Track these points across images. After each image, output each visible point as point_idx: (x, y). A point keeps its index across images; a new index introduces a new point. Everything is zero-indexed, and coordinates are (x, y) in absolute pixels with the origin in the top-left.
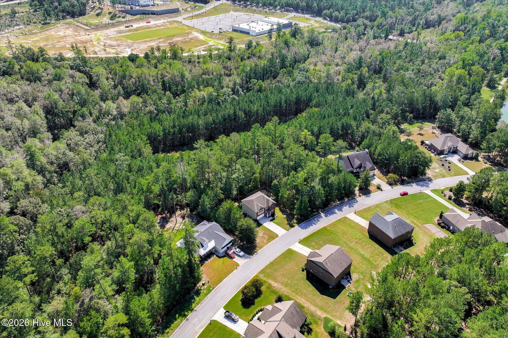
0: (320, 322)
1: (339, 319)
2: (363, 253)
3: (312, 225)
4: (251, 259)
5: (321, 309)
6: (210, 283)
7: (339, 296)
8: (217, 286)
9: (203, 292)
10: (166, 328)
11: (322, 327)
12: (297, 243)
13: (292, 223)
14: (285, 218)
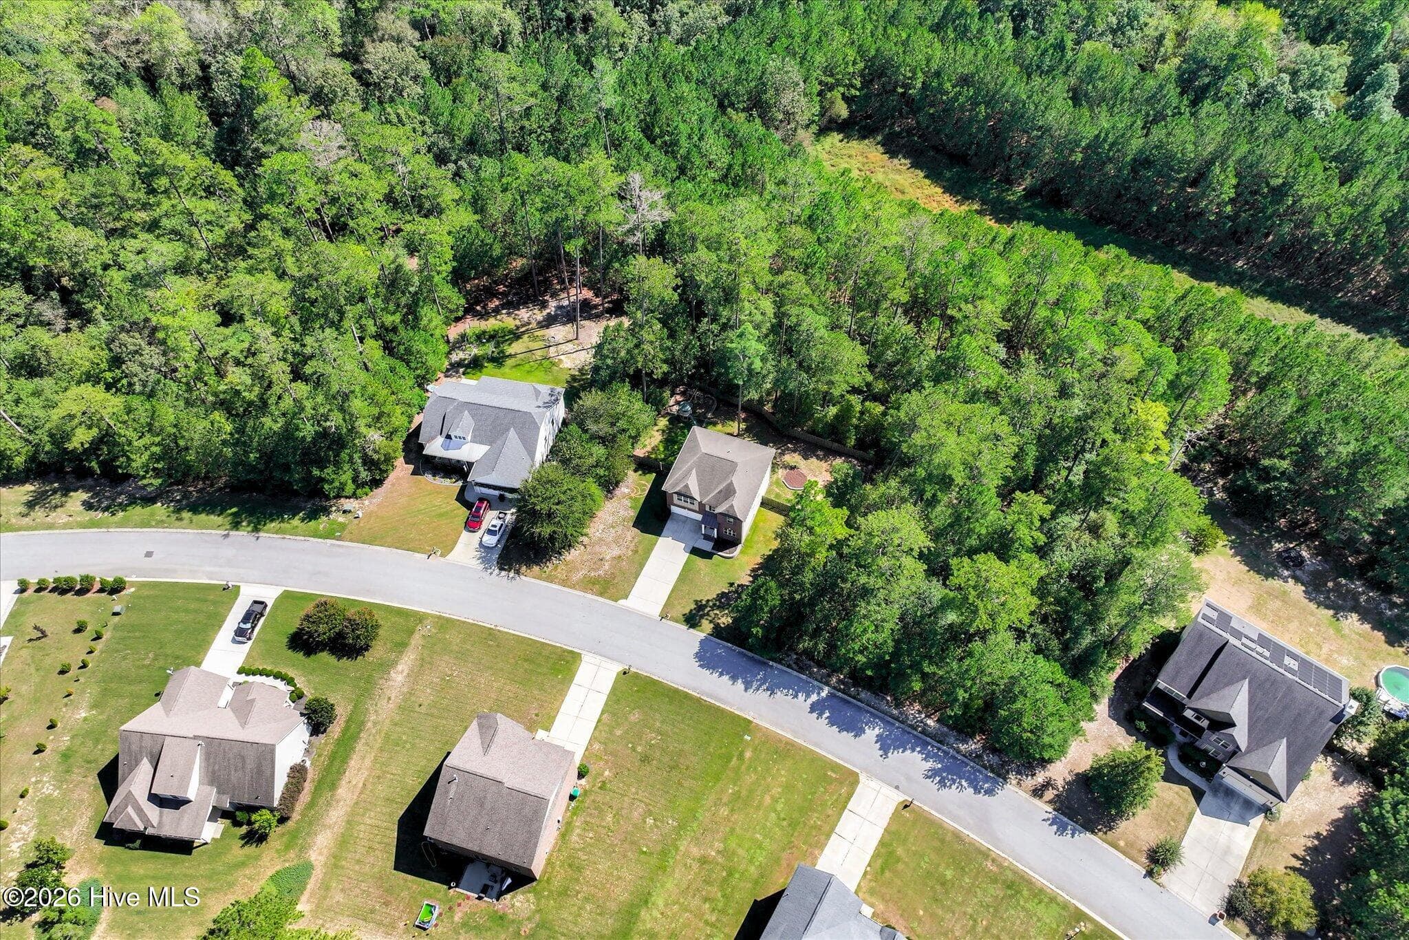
0: (292, 854)
1: (317, 906)
2: (659, 900)
3: (734, 678)
4: (486, 575)
5: (344, 842)
6: (356, 521)
7: (410, 877)
8: (351, 541)
9: (322, 523)
10: (194, 509)
11: (278, 868)
12: (620, 668)
13: (708, 614)
14: (732, 584)
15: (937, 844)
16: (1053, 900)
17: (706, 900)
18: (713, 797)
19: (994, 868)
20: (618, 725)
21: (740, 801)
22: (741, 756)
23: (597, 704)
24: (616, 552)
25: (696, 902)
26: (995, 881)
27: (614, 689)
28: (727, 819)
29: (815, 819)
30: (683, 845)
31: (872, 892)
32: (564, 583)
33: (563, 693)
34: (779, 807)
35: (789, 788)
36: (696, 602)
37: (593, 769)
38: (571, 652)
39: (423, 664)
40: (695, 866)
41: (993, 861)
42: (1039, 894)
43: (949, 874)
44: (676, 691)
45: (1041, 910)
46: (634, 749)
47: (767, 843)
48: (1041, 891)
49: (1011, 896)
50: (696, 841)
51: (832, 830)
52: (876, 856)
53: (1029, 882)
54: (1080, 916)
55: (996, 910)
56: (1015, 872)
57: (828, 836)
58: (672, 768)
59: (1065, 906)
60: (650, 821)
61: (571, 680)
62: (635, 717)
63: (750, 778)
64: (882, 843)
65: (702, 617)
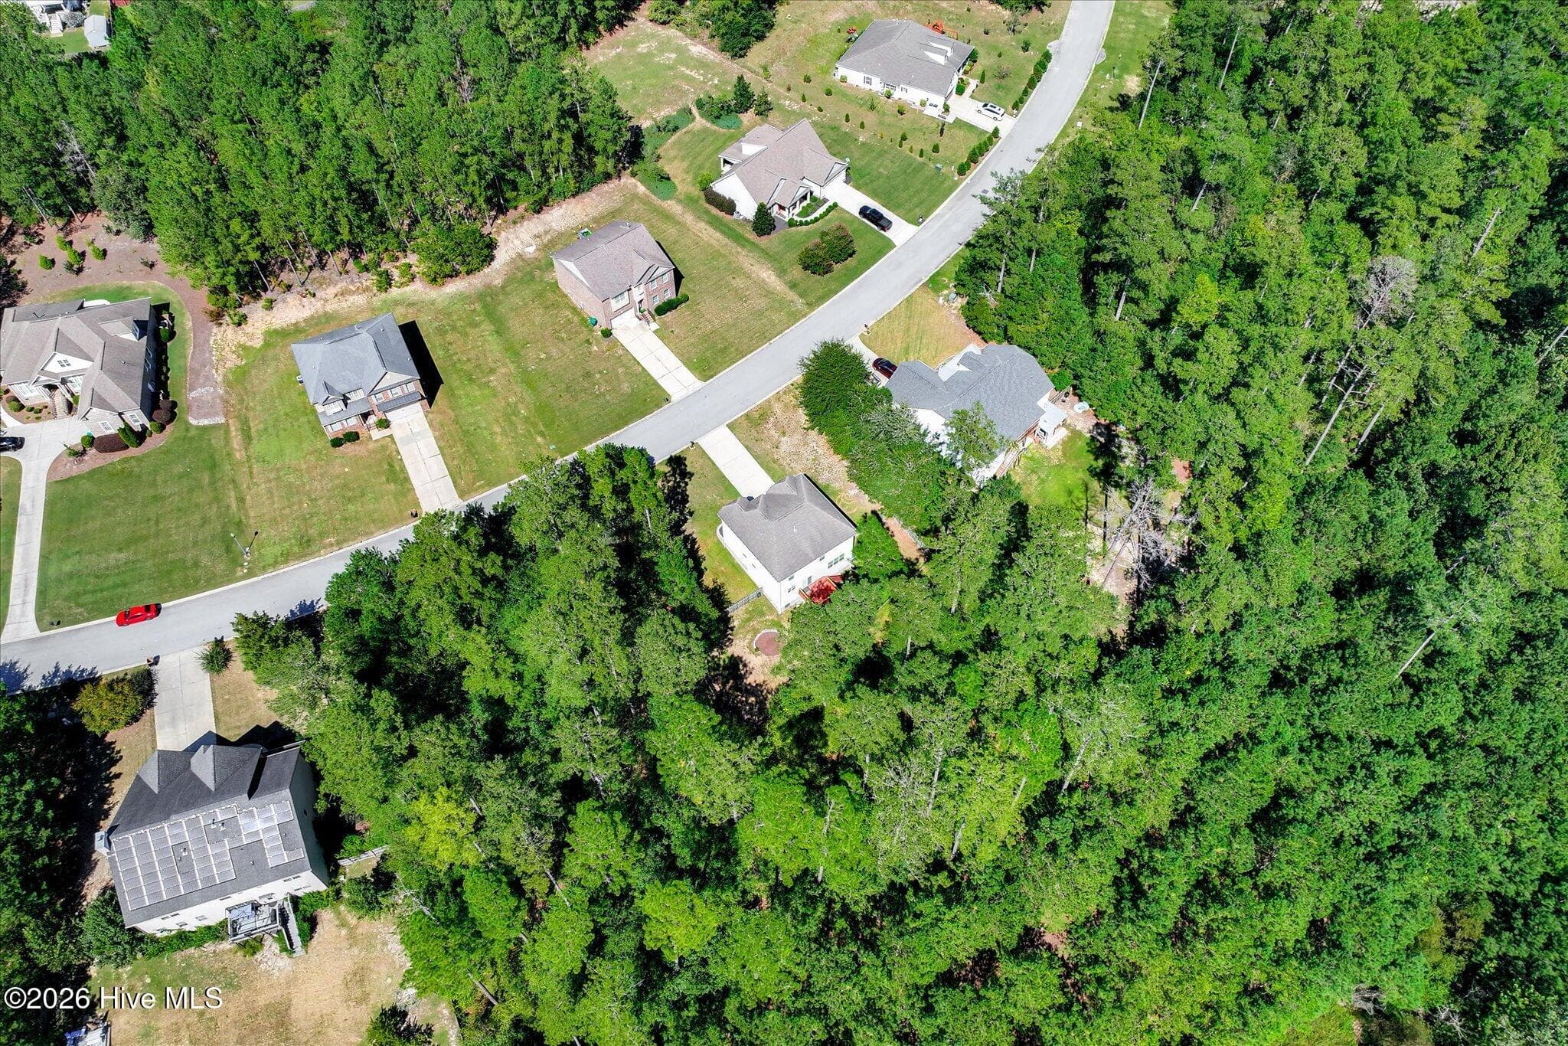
2: (492, 339)
12: (674, 399)
13: (673, 475)
14: (691, 514)
15: (376, 516)
16: (275, 564)
17: (469, 360)
18: (528, 399)
19: (327, 541)
20: (626, 374)
21: (510, 413)
22: (542, 434)
23: (655, 371)
24: (784, 447)
25: (472, 354)
26: (321, 534)
27: (659, 386)
28: (506, 398)
29: (459, 449)
30: (512, 367)
31: (384, 448)
32: (778, 398)
33: (680, 355)
34: (486, 433)
35: (493, 448)
36: (692, 475)
37: (605, 342)
38: (712, 377)
39: (768, 293)
40: (493, 366)
41: (332, 545)
42: (286, 557)
43: (351, 507)
44: (626, 424)
45: (277, 550)
46: (600, 372)
47: (469, 410)
48: (286, 562)
49: (302, 537)
50: (509, 374)
51: (443, 455)
52: (403, 469)
53: (302, 556)
54: (251, 574)
55: (305, 519)
56: (311, 554)
57: (440, 448)
58: (568, 387)
59: (264, 569)
60: (543, 356)
61: (685, 364)
62: (626, 387)
63: (521, 429)
64: (407, 479)
65: (674, 470)
